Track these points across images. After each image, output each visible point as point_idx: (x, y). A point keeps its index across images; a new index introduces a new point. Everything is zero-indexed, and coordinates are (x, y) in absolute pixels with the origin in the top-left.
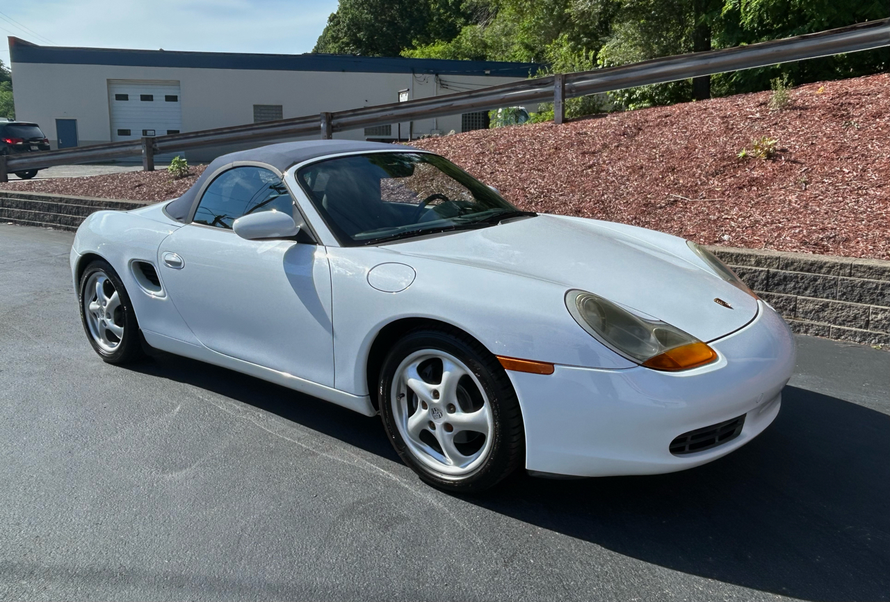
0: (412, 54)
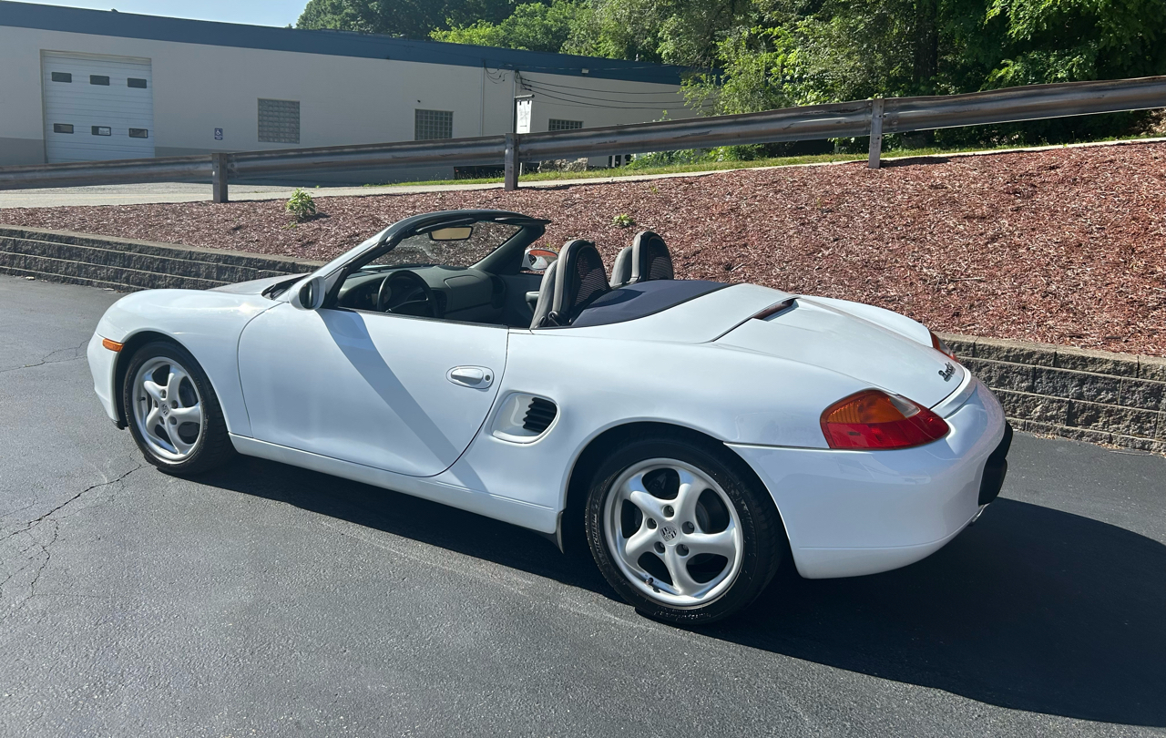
0: (446, 36)
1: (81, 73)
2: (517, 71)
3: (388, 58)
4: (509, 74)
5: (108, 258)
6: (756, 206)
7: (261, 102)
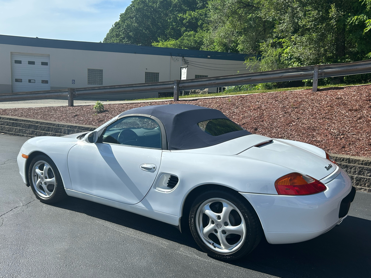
0: (158, 45)
1: (25, 60)
2: (183, 57)
3: (135, 53)
4: (180, 58)
5: (30, 127)
6: (268, 106)
7: (89, 70)
